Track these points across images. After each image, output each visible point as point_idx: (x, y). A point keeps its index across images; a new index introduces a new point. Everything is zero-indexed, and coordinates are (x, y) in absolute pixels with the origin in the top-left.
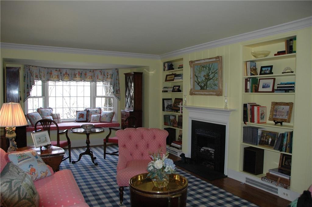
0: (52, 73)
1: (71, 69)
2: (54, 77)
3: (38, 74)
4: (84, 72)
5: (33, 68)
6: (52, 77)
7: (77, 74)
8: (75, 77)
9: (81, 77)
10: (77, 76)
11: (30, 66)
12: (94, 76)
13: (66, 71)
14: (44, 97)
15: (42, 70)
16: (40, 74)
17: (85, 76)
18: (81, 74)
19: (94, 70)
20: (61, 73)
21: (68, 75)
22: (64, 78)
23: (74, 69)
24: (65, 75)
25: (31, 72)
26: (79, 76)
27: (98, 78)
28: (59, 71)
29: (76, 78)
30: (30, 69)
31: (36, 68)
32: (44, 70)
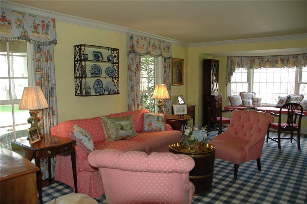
0: (255, 61)
1: (272, 56)
2: (256, 65)
3: (240, 63)
4: (287, 58)
5: (235, 58)
6: (255, 65)
7: (279, 60)
8: (276, 64)
9: (283, 63)
10: (279, 62)
11: (232, 56)
12: (297, 61)
13: (268, 58)
14: (249, 83)
15: (245, 59)
16: (241, 62)
17: (287, 62)
18: (283, 60)
19: (297, 55)
20: (263, 61)
21: (270, 62)
22: (266, 65)
23: (276, 56)
24: (267, 62)
25: (232, 62)
26: (281, 63)
27: (300, 63)
28: (262, 59)
29: (278, 65)
30: (232, 59)
31: (238, 58)
32: (247, 59)
